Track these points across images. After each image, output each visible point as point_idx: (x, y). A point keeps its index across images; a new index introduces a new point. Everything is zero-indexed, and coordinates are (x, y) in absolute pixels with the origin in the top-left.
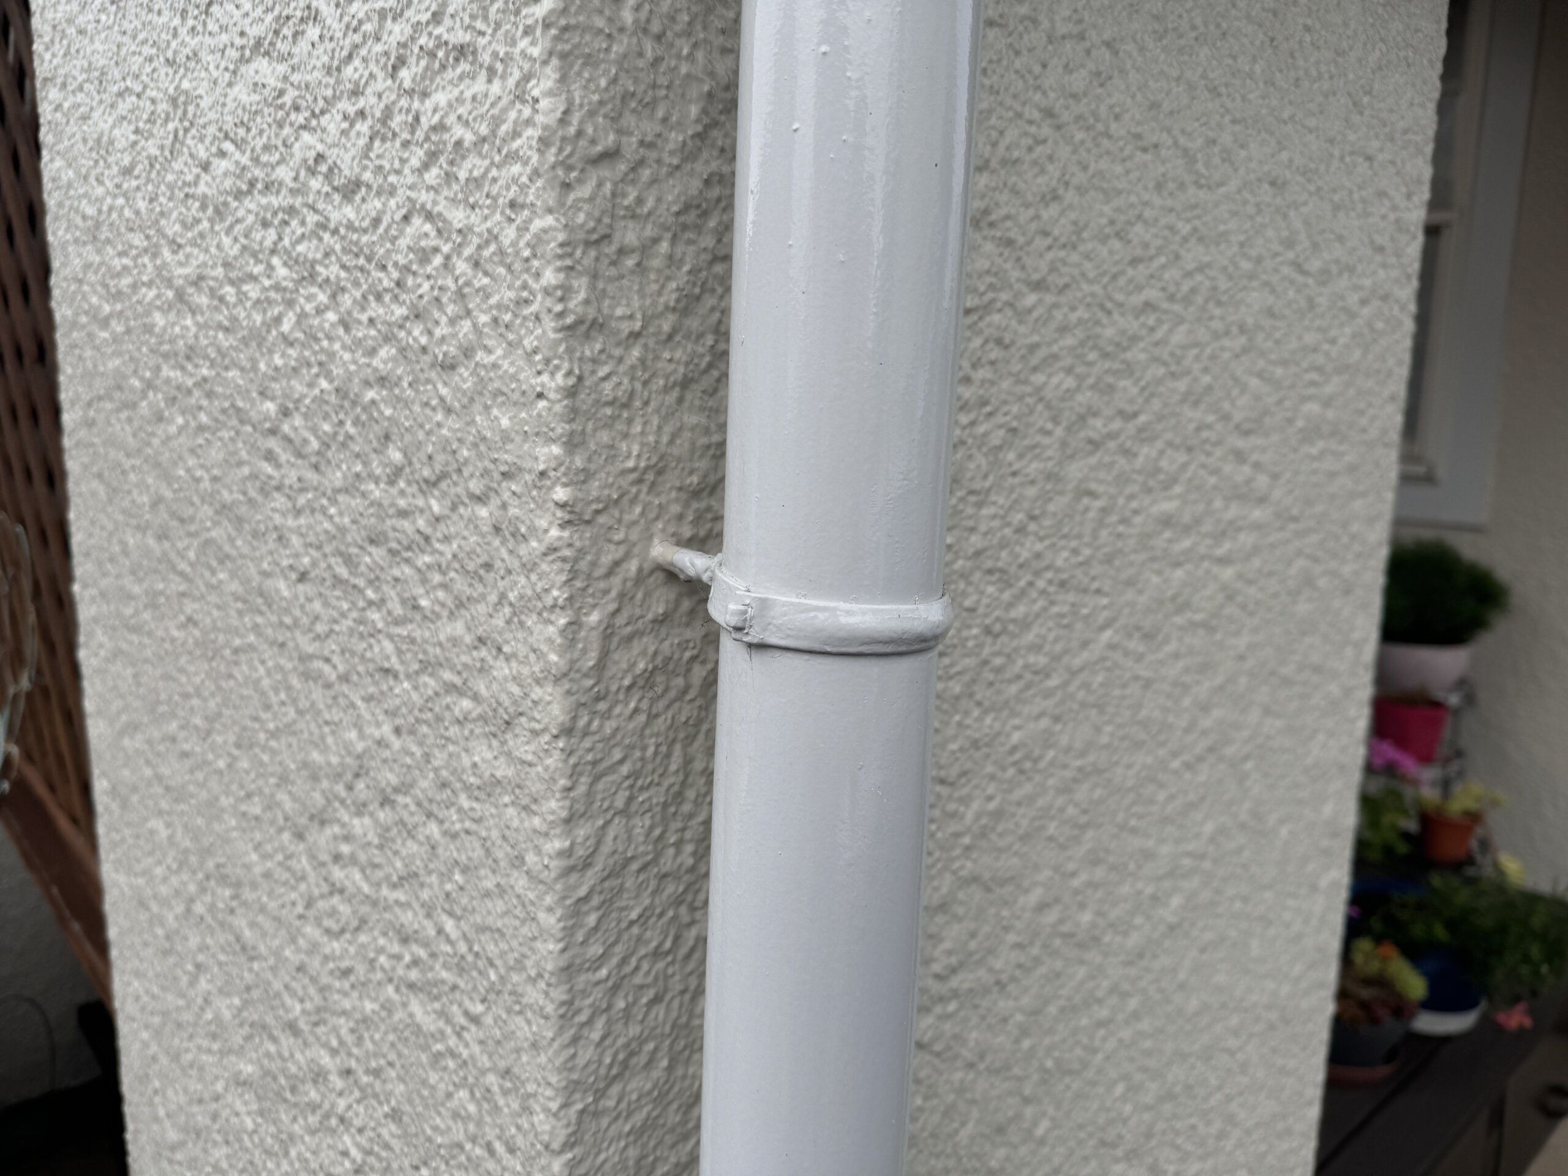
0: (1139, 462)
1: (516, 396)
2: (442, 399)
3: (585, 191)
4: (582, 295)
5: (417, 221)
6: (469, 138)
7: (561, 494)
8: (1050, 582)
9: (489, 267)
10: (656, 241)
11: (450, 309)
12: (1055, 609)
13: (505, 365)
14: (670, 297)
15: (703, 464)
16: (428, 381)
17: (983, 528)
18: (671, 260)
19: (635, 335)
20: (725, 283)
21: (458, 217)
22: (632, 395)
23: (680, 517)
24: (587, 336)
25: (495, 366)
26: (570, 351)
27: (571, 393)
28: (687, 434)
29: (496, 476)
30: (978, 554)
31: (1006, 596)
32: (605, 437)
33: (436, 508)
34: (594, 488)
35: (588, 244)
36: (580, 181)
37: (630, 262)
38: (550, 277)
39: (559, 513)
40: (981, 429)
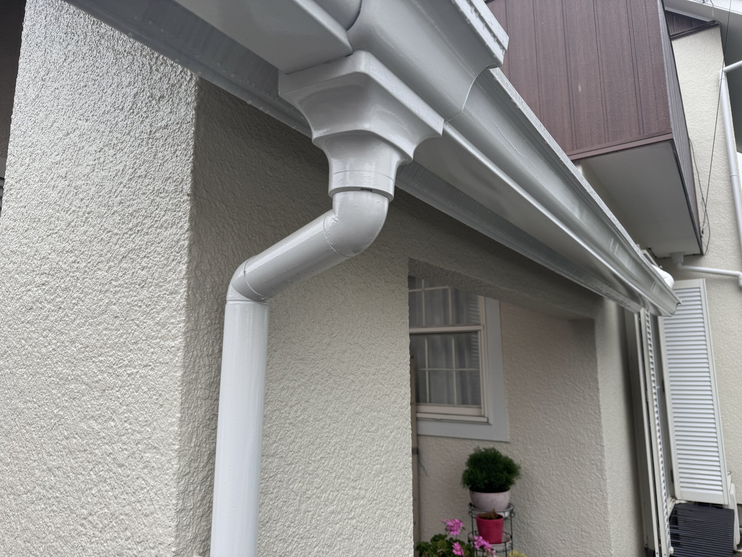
0: (322, 499)
1: (164, 526)
2: (144, 523)
3: (182, 482)
4: (181, 504)
5: (140, 480)
6: (156, 466)
7: (174, 549)
8: (298, 538)
9: (159, 496)
10: (197, 487)
11: (149, 503)
12: (300, 545)
13: (162, 518)
14: (199, 498)
15: (206, 533)
16: (140, 518)
17: (278, 529)
18: (200, 490)
19: (191, 509)
20: (212, 491)
21: (152, 483)
22: (190, 523)
23: (200, 548)
24: (181, 512)
25: (159, 518)
26: (177, 516)
27: (177, 526)
28: (202, 528)
29: (157, 544)
30: (277, 536)
31: (285, 546)
32: (184, 533)
33: (140, 549)
34: (181, 546)
35: (182, 493)
36: (182, 480)
37: (191, 494)
38: (174, 502)
39: (173, 554)
40: (276, 504)
